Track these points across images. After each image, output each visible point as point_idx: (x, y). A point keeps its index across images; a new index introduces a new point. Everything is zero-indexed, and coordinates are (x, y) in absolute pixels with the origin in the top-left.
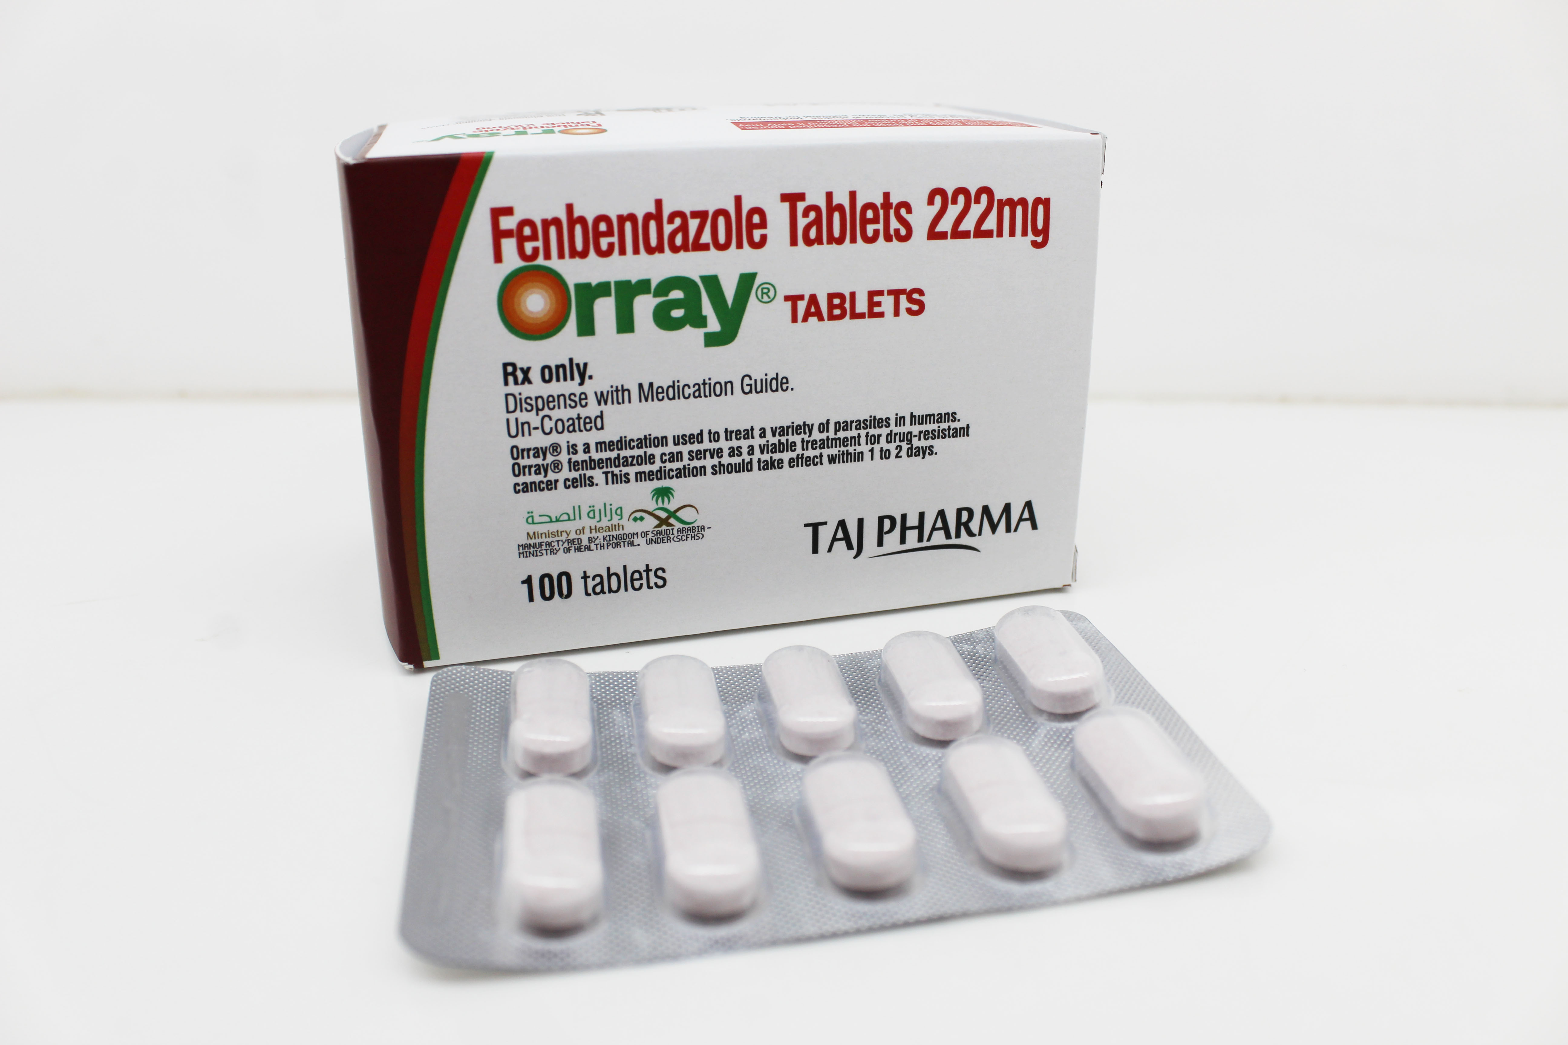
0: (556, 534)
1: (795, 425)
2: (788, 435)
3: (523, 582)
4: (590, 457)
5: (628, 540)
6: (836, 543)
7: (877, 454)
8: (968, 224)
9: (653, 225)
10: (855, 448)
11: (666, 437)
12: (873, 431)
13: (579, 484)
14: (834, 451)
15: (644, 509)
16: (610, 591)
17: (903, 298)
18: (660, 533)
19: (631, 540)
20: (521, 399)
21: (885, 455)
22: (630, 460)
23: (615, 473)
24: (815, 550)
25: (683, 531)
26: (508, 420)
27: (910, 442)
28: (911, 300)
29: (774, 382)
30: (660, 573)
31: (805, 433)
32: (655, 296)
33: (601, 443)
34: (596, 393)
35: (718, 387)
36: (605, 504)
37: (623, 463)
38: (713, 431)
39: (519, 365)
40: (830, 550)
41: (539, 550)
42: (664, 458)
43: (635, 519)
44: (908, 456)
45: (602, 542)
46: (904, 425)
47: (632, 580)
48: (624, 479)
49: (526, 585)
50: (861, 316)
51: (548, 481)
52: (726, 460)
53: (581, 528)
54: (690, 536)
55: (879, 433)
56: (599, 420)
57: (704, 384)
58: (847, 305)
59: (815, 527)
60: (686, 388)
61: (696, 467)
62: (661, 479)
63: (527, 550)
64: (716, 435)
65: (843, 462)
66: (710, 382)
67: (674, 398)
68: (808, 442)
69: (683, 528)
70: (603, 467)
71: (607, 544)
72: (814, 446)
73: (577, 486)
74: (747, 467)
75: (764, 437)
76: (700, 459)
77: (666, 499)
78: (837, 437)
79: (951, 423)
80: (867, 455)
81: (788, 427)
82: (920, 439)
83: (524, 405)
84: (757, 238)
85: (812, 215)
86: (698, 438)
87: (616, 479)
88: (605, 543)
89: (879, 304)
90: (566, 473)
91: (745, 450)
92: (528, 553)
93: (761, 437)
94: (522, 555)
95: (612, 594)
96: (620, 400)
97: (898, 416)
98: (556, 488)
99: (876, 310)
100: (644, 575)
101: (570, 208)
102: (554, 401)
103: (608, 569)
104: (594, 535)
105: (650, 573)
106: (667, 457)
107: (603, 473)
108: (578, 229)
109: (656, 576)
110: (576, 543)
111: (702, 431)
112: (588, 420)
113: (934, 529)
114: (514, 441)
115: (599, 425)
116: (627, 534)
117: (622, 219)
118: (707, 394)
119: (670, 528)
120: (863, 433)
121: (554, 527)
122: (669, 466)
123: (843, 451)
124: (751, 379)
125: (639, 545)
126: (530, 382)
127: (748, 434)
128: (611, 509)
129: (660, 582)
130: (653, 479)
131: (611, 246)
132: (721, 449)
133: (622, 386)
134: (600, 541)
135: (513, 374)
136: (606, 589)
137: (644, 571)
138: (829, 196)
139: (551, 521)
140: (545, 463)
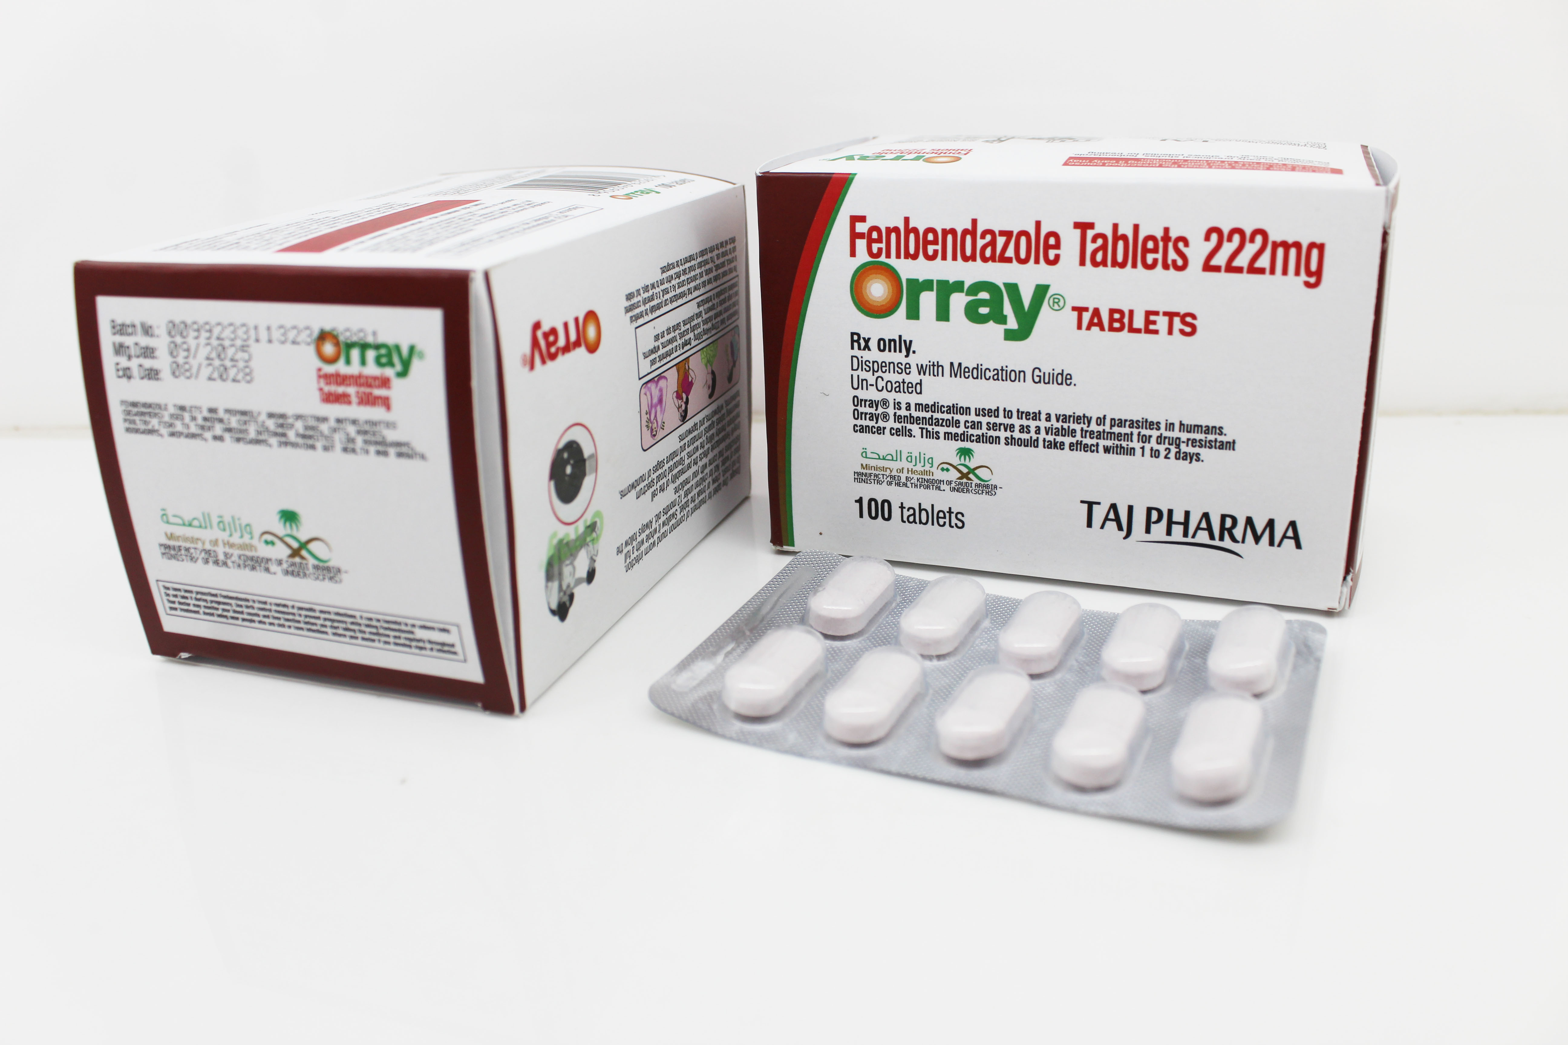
0: (882, 469)
1: (1076, 415)
2: (1069, 422)
3: (856, 501)
4: (910, 414)
5: (936, 484)
6: (1108, 523)
7: (1147, 452)
8: (1242, 260)
9: (969, 238)
10: (1127, 443)
11: (969, 408)
12: (1144, 432)
13: (901, 433)
14: (1109, 443)
15: (951, 463)
16: (921, 522)
17: (1177, 320)
18: (961, 484)
19: (939, 485)
20: (862, 361)
21: (1155, 454)
22: (941, 421)
23: (928, 430)
24: (1089, 525)
25: (980, 486)
26: (852, 375)
27: (1178, 446)
28: (1184, 322)
29: (1060, 376)
30: (960, 516)
31: (1084, 423)
32: (967, 295)
33: (919, 405)
34: (917, 365)
35: (1013, 374)
36: (920, 453)
37: (935, 423)
38: (1007, 409)
39: (862, 336)
40: (1102, 527)
41: (869, 478)
42: (967, 424)
43: (943, 469)
44: (1176, 459)
45: (916, 483)
46: (1173, 431)
47: (938, 517)
48: (935, 435)
49: (858, 504)
50: (1138, 331)
51: (878, 427)
52: (1017, 435)
53: (901, 468)
54: (985, 491)
55: (1150, 434)
56: (918, 386)
57: (1002, 370)
58: (1126, 320)
59: (1090, 505)
60: (987, 371)
61: (992, 437)
62: (964, 441)
63: (861, 477)
64: (1010, 413)
65: (1117, 454)
66: (1006, 369)
67: (977, 378)
68: (1086, 431)
69: (980, 484)
70: (919, 424)
71: (920, 484)
72: (1092, 436)
73: (899, 435)
74: (1034, 443)
75: (1050, 421)
76: (996, 430)
77: (967, 457)
78: (1112, 431)
79: (1217, 436)
80: (1138, 452)
81: (1070, 416)
82: (1187, 445)
83: (864, 367)
84: (1051, 257)
85: (1100, 242)
86: (995, 413)
87: (929, 435)
88: (919, 483)
89: (1154, 323)
90: (891, 424)
91: (1033, 430)
92: (861, 479)
93: (1047, 420)
94: (856, 480)
95: (922, 525)
96: (936, 374)
97: (1168, 422)
98: (884, 434)
99: (1152, 327)
100: (947, 515)
101: (907, 220)
102: (886, 366)
103: (920, 504)
104: (910, 475)
105: (952, 514)
106: (970, 424)
107: (920, 428)
108: (912, 237)
109: (957, 518)
110: (897, 479)
111: (998, 407)
112: (910, 385)
113: (1198, 528)
114: (856, 393)
115: (918, 391)
116: (936, 480)
117: (945, 232)
118: (1004, 378)
119: (970, 482)
120: (1135, 431)
121: (881, 463)
122: (971, 431)
123: (1117, 445)
124: (1040, 371)
125: (944, 490)
126: (869, 350)
127: (1036, 416)
128: (924, 457)
129: (960, 524)
130: (958, 440)
131: (936, 252)
132: (1013, 425)
133: (938, 362)
134: (914, 481)
135: (858, 341)
136: (917, 520)
137: (947, 512)
138: (1115, 227)
139: (879, 459)
140: (877, 412)
